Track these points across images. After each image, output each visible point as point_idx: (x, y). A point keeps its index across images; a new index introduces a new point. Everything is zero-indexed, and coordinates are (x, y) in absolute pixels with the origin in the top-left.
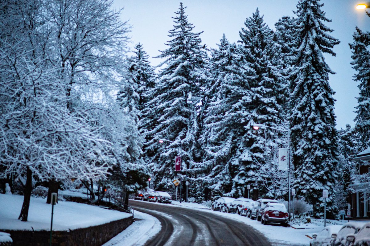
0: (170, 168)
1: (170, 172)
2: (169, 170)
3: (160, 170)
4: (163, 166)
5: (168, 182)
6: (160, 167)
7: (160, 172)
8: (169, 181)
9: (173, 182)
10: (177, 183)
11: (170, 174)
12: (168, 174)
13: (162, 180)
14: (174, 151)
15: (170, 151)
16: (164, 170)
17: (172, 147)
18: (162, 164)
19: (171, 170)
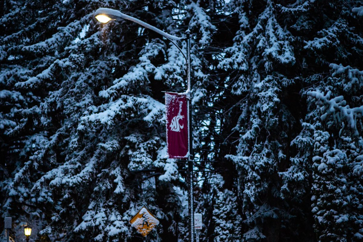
0: (116, 172)
1: (115, 185)
2: (114, 177)
3: (76, 179)
4: (89, 167)
5: (108, 222)
6: (77, 171)
7: (77, 185)
8: (112, 218)
9: (127, 224)
10: (146, 224)
11: (117, 191)
12: (109, 193)
13: (87, 217)
14: (130, 104)
15: (115, 107)
16: (93, 180)
17: (120, 92)
18: (84, 161)
19: (119, 179)
